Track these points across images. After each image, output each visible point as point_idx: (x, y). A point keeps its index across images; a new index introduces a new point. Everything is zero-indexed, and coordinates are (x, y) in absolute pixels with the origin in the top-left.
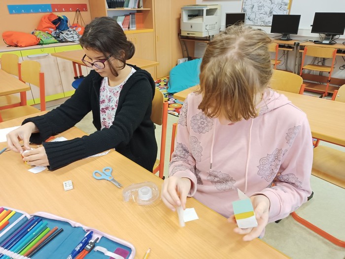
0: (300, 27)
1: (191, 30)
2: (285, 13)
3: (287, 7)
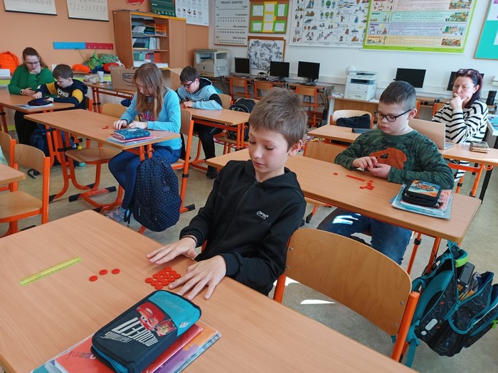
0: (290, 72)
1: (204, 70)
2: (280, 60)
3: (282, 56)
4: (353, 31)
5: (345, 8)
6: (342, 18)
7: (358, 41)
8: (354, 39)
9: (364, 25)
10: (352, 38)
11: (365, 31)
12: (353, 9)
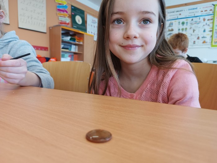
4: (202, 38)
5: (196, 25)
6: (194, 31)
7: (207, 43)
8: (204, 42)
9: (211, 33)
10: (202, 41)
11: (212, 36)
12: (201, 25)
